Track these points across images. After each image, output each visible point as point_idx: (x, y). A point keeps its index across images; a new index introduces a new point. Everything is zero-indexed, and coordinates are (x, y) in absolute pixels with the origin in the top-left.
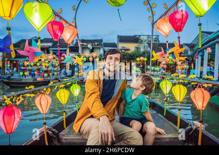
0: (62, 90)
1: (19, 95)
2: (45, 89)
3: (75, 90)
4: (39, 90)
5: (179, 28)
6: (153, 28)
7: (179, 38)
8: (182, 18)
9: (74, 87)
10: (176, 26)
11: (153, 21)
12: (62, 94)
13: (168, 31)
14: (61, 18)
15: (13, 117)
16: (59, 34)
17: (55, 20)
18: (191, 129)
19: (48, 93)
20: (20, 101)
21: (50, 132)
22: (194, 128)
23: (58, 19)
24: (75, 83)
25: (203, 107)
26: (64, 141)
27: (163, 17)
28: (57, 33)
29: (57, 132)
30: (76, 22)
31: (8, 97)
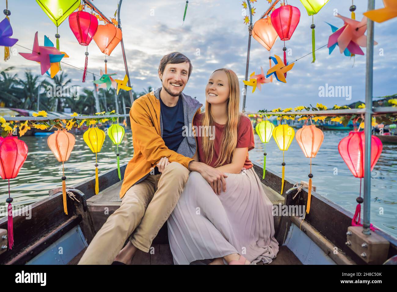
0: (93, 128)
1: (23, 122)
2: (65, 122)
3: (115, 135)
4: (55, 120)
5: (285, 34)
6: (250, 35)
7: (285, 49)
8: (291, 18)
9: (114, 130)
10: (281, 31)
11: (251, 24)
12: (93, 137)
13: (271, 40)
14: (93, 8)
15: (14, 153)
16: (90, 36)
17: (84, 11)
18: (296, 191)
19: (69, 128)
20: (25, 131)
21: (72, 194)
22: (299, 188)
23: (88, 10)
24: (116, 122)
25: (312, 153)
26: (93, 210)
27: (266, 17)
28: (86, 32)
29: (82, 194)
30: (119, 19)
31: (7, 122)
